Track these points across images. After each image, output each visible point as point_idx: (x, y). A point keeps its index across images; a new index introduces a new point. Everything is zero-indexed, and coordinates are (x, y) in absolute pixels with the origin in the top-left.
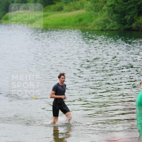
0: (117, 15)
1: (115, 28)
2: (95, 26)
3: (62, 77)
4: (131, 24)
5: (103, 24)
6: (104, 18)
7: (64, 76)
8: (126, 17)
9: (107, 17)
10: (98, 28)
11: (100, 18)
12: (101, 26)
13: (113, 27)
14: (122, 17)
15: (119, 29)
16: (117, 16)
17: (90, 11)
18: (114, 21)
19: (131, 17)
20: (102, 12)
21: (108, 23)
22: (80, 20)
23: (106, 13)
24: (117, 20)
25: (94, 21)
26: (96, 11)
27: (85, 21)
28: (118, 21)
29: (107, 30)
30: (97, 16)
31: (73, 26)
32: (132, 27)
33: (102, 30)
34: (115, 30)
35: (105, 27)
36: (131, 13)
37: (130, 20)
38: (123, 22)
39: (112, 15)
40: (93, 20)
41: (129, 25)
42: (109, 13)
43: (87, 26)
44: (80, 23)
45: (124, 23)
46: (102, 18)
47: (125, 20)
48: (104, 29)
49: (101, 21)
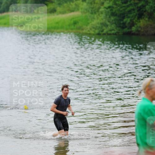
0: (115, 18)
1: (113, 32)
2: (91, 29)
3: (65, 89)
4: (131, 27)
5: (99, 27)
6: (102, 21)
8: (125, 20)
9: (104, 20)
10: (94, 31)
11: (97, 20)
12: (98, 29)
13: (111, 30)
14: (121, 20)
15: (117, 32)
16: (115, 19)
17: (86, 13)
18: (112, 24)
19: (131, 20)
20: (99, 15)
21: (105, 26)
22: (75, 23)
23: (103, 16)
24: (115, 23)
25: (90, 24)
26: (92, 13)
27: (80, 24)
28: (116, 25)
29: (104, 34)
30: (94, 18)
31: (67, 29)
32: (131, 31)
33: (99, 34)
34: (113, 34)
35: (102, 31)
36: (131, 15)
37: (129, 23)
38: (122, 25)
39: (110, 17)
40: (88, 23)
41: (128, 29)
42: (106, 15)
43: (83, 29)
44: (74, 26)
45: (123, 26)
46: (99, 21)
47: (124, 24)
48: (101, 33)
49: (98, 24)
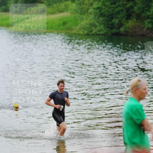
0: (104, 18)
1: (101, 32)
2: (80, 30)
4: (119, 28)
5: (88, 28)
6: (91, 22)
7: (62, 84)
8: (113, 21)
9: (93, 20)
10: (83, 32)
11: (86, 21)
12: (87, 30)
13: (99, 31)
14: (109, 21)
15: (106, 33)
16: (104, 20)
17: (75, 14)
18: (101, 25)
19: (119, 21)
20: (88, 15)
21: (94, 27)
22: (64, 23)
23: (92, 16)
24: (104, 24)
25: (79, 24)
26: (81, 14)
27: (69, 25)
28: (105, 25)
29: (93, 35)
30: (83, 19)
31: (56, 30)
32: (120, 32)
33: (88, 35)
34: (102, 35)
35: (91, 31)
36: (120, 16)
37: (118, 24)
38: (110, 26)
39: (98, 18)
40: (78, 24)
41: (117, 29)
42: (95, 16)
43: (72, 30)
44: (64, 26)
45: (112, 27)
46: (87, 21)
47: (113, 24)
48: (90, 33)
49: (87, 24)
